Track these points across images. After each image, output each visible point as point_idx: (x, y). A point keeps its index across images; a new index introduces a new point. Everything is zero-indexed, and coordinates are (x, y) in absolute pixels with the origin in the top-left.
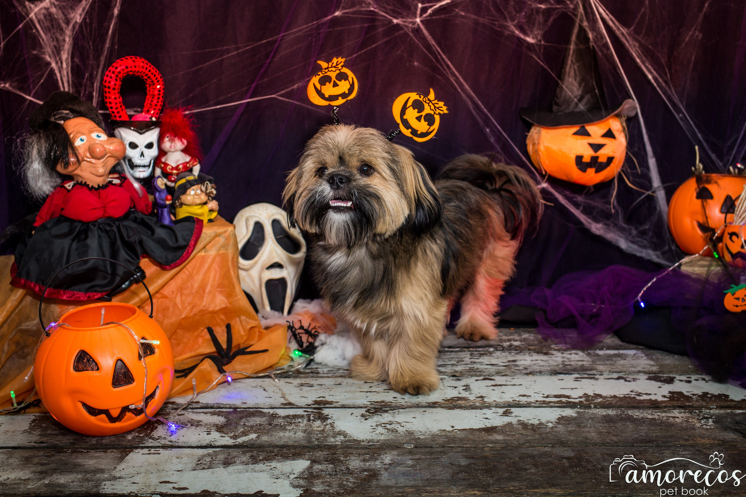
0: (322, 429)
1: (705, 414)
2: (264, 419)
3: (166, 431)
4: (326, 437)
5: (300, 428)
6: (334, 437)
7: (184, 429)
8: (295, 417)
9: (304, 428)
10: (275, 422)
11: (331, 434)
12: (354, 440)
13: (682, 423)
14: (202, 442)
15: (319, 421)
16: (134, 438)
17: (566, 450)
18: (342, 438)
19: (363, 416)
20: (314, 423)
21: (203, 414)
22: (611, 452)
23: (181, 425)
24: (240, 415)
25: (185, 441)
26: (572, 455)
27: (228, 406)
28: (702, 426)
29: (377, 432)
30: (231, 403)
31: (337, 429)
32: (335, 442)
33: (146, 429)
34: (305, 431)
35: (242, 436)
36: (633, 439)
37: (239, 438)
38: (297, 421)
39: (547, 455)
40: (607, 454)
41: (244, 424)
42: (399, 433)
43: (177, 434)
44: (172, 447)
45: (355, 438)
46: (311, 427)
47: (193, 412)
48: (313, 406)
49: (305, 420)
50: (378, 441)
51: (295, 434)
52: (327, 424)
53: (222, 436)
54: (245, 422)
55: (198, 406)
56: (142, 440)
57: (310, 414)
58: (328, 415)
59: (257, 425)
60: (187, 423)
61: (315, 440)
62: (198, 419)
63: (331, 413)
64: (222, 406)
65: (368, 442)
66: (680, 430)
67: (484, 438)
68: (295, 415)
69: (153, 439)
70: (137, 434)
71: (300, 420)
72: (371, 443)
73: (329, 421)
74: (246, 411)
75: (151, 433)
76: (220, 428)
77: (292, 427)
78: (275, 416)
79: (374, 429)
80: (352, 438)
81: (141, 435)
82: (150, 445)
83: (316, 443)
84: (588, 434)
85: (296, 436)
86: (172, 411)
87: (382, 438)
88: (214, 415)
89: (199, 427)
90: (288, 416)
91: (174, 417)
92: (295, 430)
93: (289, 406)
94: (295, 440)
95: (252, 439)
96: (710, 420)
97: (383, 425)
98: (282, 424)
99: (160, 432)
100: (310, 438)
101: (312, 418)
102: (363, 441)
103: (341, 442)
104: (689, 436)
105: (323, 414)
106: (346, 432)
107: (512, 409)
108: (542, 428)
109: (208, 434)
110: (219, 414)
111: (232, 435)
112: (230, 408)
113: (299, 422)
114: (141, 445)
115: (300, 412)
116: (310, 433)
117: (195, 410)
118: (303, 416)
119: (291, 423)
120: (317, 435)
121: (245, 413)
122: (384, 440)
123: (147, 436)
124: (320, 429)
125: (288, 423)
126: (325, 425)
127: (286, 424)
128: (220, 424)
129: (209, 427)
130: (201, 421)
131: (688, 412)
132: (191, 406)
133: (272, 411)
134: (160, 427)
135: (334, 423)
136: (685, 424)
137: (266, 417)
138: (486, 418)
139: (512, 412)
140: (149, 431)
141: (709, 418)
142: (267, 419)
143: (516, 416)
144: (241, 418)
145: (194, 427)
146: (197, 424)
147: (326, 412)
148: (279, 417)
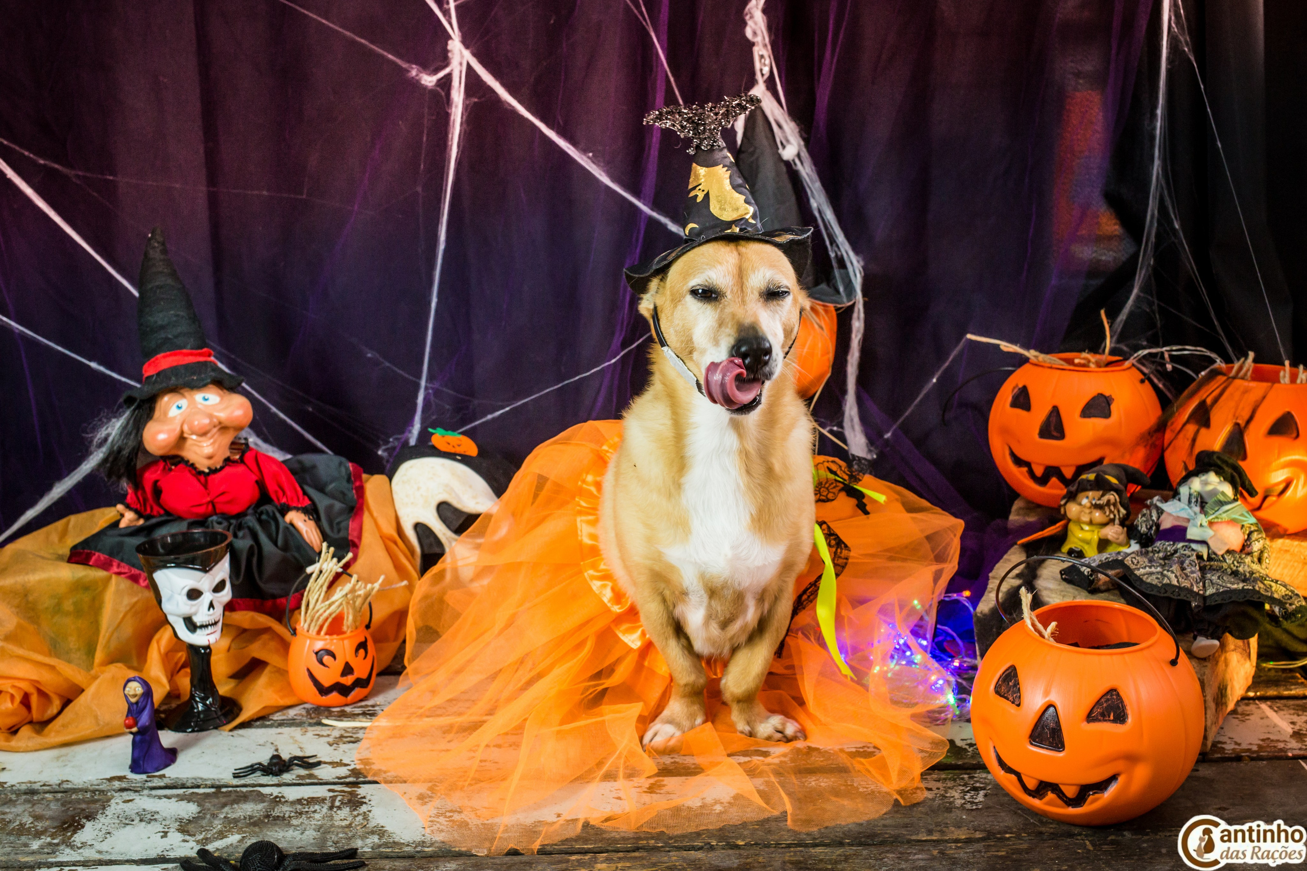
0: (347, 823)
1: (977, 782)
2: (260, 806)
3: (96, 832)
4: (350, 839)
5: (312, 823)
6: (362, 840)
7: (128, 827)
8: (312, 801)
9: (320, 823)
10: (276, 812)
11: (360, 831)
12: (394, 842)
13: (933, 800)
14: (148, 852)
15: (348, 809)
16: (42, 847)
17: (729, 855)
18: (375, 839)
19: (421, 797)
20: (339, 812)
21: (165, 800)
22: (801, 859)
23: (126, 821)
24: (223, 800)
25: (123, 851)
26: (735, 865)
27: (209, 783)
28: (964, 804)
29: (435, 827)
30: (216, 777)
31: (372, 824)
32: (362, 847)
33: (66, 830)
34: (318, 829)
35: (217, 839)
36: (844, 833)
37: (211, 842)
38: (312, 809)
39: (695, 865)
40: (792, 863)
41: (225, 817)
42: (470, 829)
43: (114, 838)
44: (101, 863)
45: (396, 840)
46: (332, 820)
47: (149, 796)
48: (348, 780)
49: (326, 807)
50: (432, 845)
51: (302, 833)
52: (359, 815)
53: (184, 841)
54: (227, 813)
55: (162, 784)
56: (53, 849)
57: (336, 796)
58: (364, 797)
59: (245, 818)
60: (133, 817)
61: (331, 844)
62: (154, 810)
63: (370, 793)
64: (200, 782)
65: (416, 847)
66: (927, 814)
67: (604, 836)
68: (313, 798)
69: (72, 847)
70: (49, 839)
71: (317, 807)
72: (419, 849)
73: (364, 808)
74: (236, 791)
75: (72, 836)
76: (185, 827)
77: (301, 820)
78: (280, 800)
79: (431, 821)
80: (391, 840)
81: (55, 841)
82: (65, 859)
83: (332, 850)
84: (774, 824)
85: (304, 837)
86: (116, 794)
87: (439, 837)
88: (182, 800)
89: (153, 823)
90: (299, 801)
91: (117, 806)
92: (304, 826)
93: (308, 781)
94: (300, 845)
95: (231, 845)
96: (982, 793)
97: (448, 814)
98: (287, 816)
99: (88, 833)
100: (324, 840)
101: (337, 803)
102: (408, 845)
103: (372, 848)
104: (937, 825)
105: (358, 795)
106: (385, 829)
107: (666, 778)
108: (702, 814)
109: (162, 837)
110: (189, 799)
111: (201, 837)
112: (212, 787)
113: (315, 812)
114: (50, 860)
115: (320, 791)
116: (327, 832)
117: (154, 792)
118: (322, 800)
119: (301, 813)
120: (337, 834)
121: (233, 796)
122: (443, 842)
123: (63, 842)
124: (344, 823)
125: (296, 812)
126: (355, 816)
127: (292, 814)
128: (187, 817)
129: (168, 823)
130: (158, 813)
131: (950, 779)
132: (150, 784)
133: (275, 791)
134: (89, 825)
135: (370, 811)
136: (937, 802)
137: (264, 802)
138: (619, 798)
139: (664, 786)
140: (69, 834)
141: (984, 789)
142: (264, 807)
143: (668, 793)
144: (224, 805)
145: (144, 823)
146: (148, 818)
147: (363, 790)
148: (286, 801)
